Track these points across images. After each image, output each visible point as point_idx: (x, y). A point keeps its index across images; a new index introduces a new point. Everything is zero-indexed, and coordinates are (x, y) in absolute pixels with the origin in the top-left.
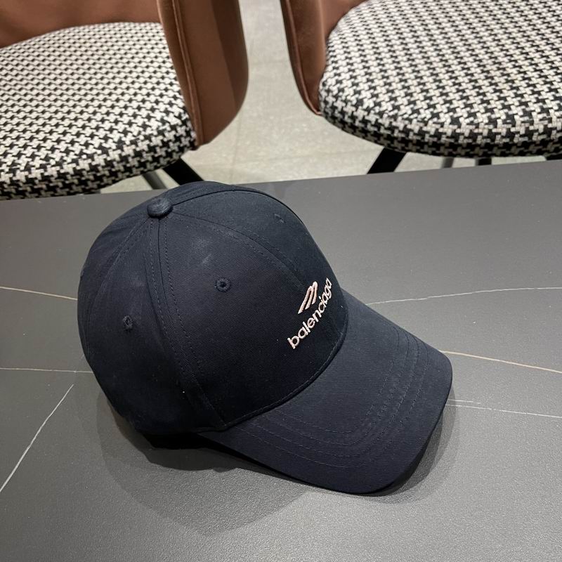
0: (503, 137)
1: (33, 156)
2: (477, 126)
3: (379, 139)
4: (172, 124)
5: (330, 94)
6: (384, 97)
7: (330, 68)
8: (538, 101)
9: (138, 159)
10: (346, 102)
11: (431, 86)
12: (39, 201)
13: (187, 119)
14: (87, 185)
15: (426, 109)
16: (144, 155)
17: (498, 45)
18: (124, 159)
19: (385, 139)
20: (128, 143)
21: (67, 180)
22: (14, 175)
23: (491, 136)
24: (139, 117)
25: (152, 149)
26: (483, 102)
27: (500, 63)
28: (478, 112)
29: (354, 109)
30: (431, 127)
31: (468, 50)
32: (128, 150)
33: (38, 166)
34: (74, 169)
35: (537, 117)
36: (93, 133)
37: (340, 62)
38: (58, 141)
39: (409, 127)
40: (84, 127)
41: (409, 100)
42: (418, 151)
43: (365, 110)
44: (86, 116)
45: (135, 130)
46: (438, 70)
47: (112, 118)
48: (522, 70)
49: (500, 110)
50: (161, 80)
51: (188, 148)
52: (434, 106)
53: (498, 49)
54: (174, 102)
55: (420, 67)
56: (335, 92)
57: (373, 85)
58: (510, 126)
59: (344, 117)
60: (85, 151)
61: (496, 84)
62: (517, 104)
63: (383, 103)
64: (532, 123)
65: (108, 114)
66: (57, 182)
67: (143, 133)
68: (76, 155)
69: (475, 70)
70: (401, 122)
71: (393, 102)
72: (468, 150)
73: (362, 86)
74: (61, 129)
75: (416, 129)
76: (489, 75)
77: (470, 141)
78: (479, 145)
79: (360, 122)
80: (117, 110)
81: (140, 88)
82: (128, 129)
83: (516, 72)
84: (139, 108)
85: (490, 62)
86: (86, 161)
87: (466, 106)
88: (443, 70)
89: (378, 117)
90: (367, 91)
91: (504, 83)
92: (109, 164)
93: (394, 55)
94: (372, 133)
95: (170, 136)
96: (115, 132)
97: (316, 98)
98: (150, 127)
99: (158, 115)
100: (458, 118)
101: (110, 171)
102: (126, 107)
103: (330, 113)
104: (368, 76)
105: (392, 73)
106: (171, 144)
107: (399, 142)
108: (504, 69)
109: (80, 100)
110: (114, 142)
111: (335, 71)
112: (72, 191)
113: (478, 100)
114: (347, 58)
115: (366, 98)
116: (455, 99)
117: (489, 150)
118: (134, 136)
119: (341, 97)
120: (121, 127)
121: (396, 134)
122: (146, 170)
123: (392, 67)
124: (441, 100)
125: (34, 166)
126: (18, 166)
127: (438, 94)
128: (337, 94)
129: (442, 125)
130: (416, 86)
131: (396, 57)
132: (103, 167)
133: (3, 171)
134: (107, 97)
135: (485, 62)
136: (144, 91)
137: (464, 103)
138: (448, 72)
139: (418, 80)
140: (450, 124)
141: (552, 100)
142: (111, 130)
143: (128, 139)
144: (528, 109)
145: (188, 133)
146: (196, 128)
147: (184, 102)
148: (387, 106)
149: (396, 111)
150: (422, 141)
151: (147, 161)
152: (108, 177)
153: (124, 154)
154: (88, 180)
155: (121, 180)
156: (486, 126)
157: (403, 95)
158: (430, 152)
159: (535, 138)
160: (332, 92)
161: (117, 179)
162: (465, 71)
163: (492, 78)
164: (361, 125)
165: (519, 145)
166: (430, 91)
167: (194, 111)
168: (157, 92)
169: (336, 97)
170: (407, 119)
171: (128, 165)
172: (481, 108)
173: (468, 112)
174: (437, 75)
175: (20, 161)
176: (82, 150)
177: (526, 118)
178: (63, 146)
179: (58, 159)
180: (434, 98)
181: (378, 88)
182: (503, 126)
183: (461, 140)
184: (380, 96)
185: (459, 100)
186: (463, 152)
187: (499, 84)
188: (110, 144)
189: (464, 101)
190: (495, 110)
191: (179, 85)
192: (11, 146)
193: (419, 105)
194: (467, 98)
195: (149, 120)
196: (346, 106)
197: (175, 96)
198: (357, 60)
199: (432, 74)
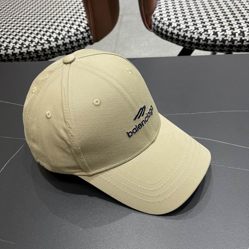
0: (238, 42)
1: (16, 43)
2: (226, 36)
3: (178, 42)
4: (81, 31)
5: (157, 20)
6: (182, 22)
7: (157, 8)
9: (65, 47)
10: (164, 24)
11: (205, 17)
13: (88, 30)
14: (40, 58)
15: (201, 28)
16: (68, 45)
18: (58, 46)
19: (181, 42)
20: (60, 39)
21: (31, 55)
22: (7, 51)
23: (233, 41)
24: (66, 27)
25: (71, 42)
26: (229, 25)
27: (239, 8)
28: (227, 29)
29: (167, 27)
30: (204, 36)
31: (224, 2)
32: (60, 42)
33: (18, 47)
34: (35, 50)
36: (44, 34)
37: (162, 6)
38: (28, 37)
39: (193, 36)
40: (40, 31)
41: (194, 24)
43: (172, 28)
44: (42, 26)
45: (64, 33)
46: (209, 10)
47: (54, 27)
49: (237, 29)
50: (78, 11)
51: (89, 43)
52: (206, 26)
53: (238, 2)
54: (83, 21)
55: (200, 9)
56: (159, 19)
57: (177, 16)
58: (242, 36)
59: (162, 31)
60: (40, 42)
61: (236, 17)
62: (246, 26)
63: (181, 25)
65: (52, 25)
66: (27, 56)
67: (67, 35)
68: (36, 43)
69: (227, 10)
70: (189, 34)
71: (186, 24)
72: (221, 48)
73: (171, 17)
74: (30, 31)
75: (196, 37)
76: (233, 13)
77: (222, 43)
78: (226, 46)
79: (170, 33)
80: (56, 24)
82: (61, 32)
83: (246, 12)
85: (234, 7)
86: (40, 46)
87: (221, 26)
88: (211, 10)
89: (178, 31)
90: (174, 19)
91: (240, 17)
92: (51, 48)
94: (175, 39)
95: (80, 37)
96: (54, 34)
97: (149, 23)
98: (71, 32)
99: (75, 27)
100: (217, 32)
101: (51, 52)
102: (60, 23)
103: (156, 30)
104: (175, 12)
105: (186, 11)
106: (80, 41)
107: (188, 44)
108: (241, 10)
109: (40, 19)
110: (54, 38)
111: (160, 10)
112: (33, 60)
113: (227, 24)
114: (165, 4)
115: (173, 22)
116: (216, 23)
118: (63, 36)
119: (161, 21)
120: (57, 31)
121: (187, 39)
123: (187, 8)
124: (209, 24)
125: (16, 48)
126: (9, 47)
127: (208, 21)
129: (209, 35)
130: (198, 17)
131: (189, 4)
132: (48, 50)
133: (2, 49)
134: (52, 18)
135: (231, 7)
136: (69, 16)
138: (213, 11)
139: (199, 14)
140: (213, 35)
142: (53, 33)
145: (89, 36)
146: (92, 34)
147: (87, 21)
148: (183, 26)
149: (187, 29)
150: (199, 43)
151: (69, 48)
152: (50, 55)
153: (58, 44)
155: (56, 56)
156: (230, 36)
157: (191, 21)
158: (202, 49)
161: (55, 56)
162: (222, 11)
163: (235, 14)
164: (170, 35)
165: (246, 46)
166: (204, 19)
167: (92, 26)
168: (75, 16)
169: (159, 22)
170: (192, 32)
171: (60, 50)
172: (229, 28)
173: (222, 29)
174: (208, 12)
175: (10, 45)
176: (38, 41)
178: (30, 39)
179: (27, 45)
180: (206, 23)
181: (179, 18)
182: (238, 36)
183: (218, 43)
184: (180, 21)
185: (218, 24)
186: (218, 49)
187: (238, 17)
188: (52, 39)
189: (220, 24)
190: (235, 29)
191: (86, 14)
192: (7, 38)
193: (199, 26)
194: (222, 23)
195: (71, 29)
196: (164, 26)
197: (84, 18)
198: (170, 5)
199: (206, 12)
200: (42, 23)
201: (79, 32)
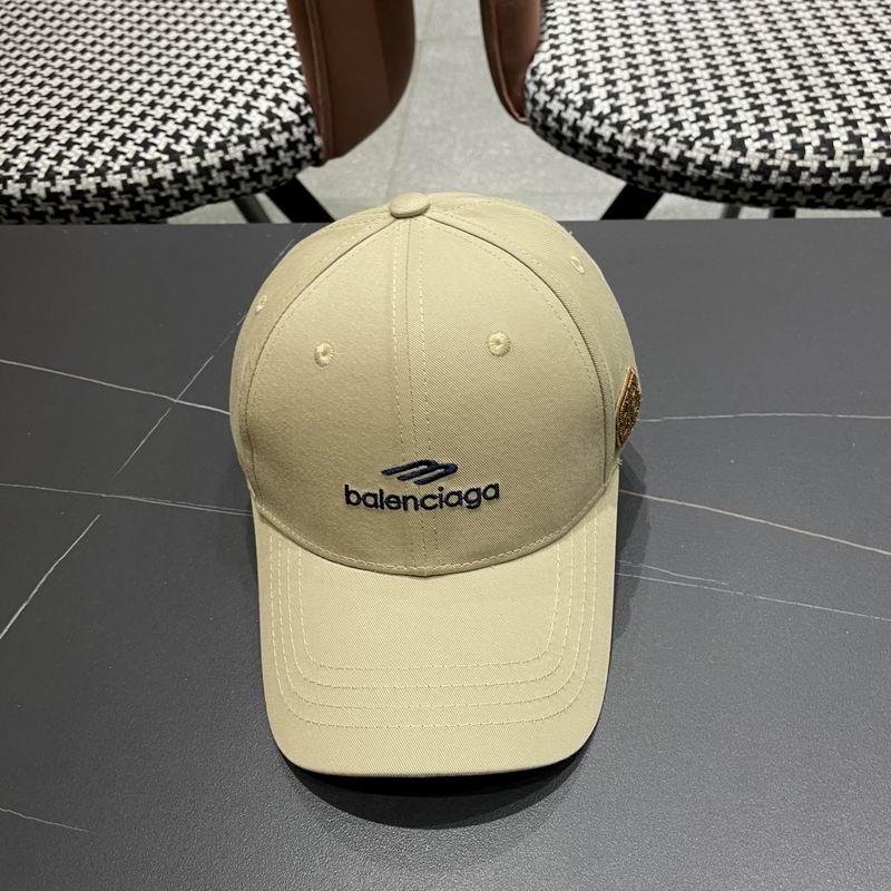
0: (812, 175)
1: (59, 158)
2: (773, 154)
3: (614, 167)
4: (285, 120)
5: (543, 89)
6: (627, 99)
7: (545, 46)
8: (874, 120)
9: (227, 173)
10: (566, 102)
11: (706, 85)
12: (66, 230)
13: (308, 114)
14: (143, 211)
15: (692, 122)
16: (238, 167)
17: (820, 26)
18: (204, 172)
19: (624, 167)
20: (212, 146)
21: (113, 199)
22: (29, 186)
23: (794, 171)
24: (232, 106)
25: (250, 159)
26: (786, 115)
27: (820, 55)
28: (777, 131)
29: (578, 115)
30: (699, 151)
31: (771, 30)
32: (212, 158)
33: (66, 173)
34: (124, 182)
35: (869, 146)
36: (156, 126)
37: (562, 38)
38: (101, 136)
39: (663, 149)
40: (143, 116)
41: (666, 106)
42: (675, 190)
43: (595, 118)
44: (147, 98)
45: (224, 126)
46: (719, 60)
47: (189, 103)
48: (853, 69)
49: (811, 130)
50: (271, 48)
51: (309, 161)
52: (706, 119)
53: (819, 32)
54: (289, 84)
55: (690, 53)
56: (551, 86)
57: (612, 77)
58: (825, 158)
59: (561, 128)
60: (143, 155)
61: (810, 89)
62: (841, 122)
63: (625, 109)
64: (861, 155)
65: (183, 97)
66: (96, 202)
67: (237, 132)
68: (127, 160)
69: (779, 63)
70: (651, 140)
71: (641, 108)
72: (755, 194)
73: (593, 79)
74: (106, 117)
75: (675, 154)
76: (801, 73)
77: (759, 178)
78: (772, 187)
79: (586, 136)
80: (198, 93)
81: (237, 59)
82: (214, 124)
83: (844, 72)
84: (233, 91)
85: (805, 51)
86: (143, 171)
87: (758, 120)
88: (728, 61)
89: (615, 131)
90: (601, 86)
91: (822, 88)
92: (180, 178)
93: (651, 30)
94: (604, 156)
95: (280, 139)
96: (193, 127)
97: (519, 94)
98: (249, 122)
99: (263, 104)
100: (743, 139)
101: (181, 190)
102: (212, 89)
103: (539, 120)
104: (604, 63)
105: (644, 59)
106: (281, 153)
107: (645, 173)
108: (826, 65)
109: (140, 72)
110: (190, 143)
111: (553, 51)
112: (119, 219)
113: (778, 112)
114: (574, 31)
115: (598, 98)
116: (741, 108)
117: (788, 196)
118: (222, 136)
119: (558, 94)
120: (202, 120)
121: (642, 160)
122: (238, 193)
123: (646, 50)
124: (718, 109)
125: (60, 174)
126: (36, 172)
127: (715, 99)
128: (553, 89)
129: (716, 149)
130: (681, 84)
131: (654, 34)
132: (170, 183)
133: (10, 178)
134: (184, 69)
135: (795, 52)
136: (243, 65)
137: (756, 116)
138: (734, 63)
139: (686, 74)
140: (730, 148)
142: (186, 124)
143: (212, 140)
144: (856, 132)
145: (309, 138)
146: (323, 131)
147: (305, 86)
148: (630, 114)
149: (644, 123)
150: (683, 174)
151: (241, 178)
152: (177, 200)
153: (204, 164)
154: (146, 202)
155: (198, 206)
156: (787, 156)
157: (659, 96)
158: (694, 192)
159: (864, 179)
160: (545, 85)
161: (192, 204)
162: (763, 64)
163: (805, 78)
164: (587, 142)
165: (837, 190)
166: (703, 92)
167: (320, 102)
168: (264, 67)
169: (552, 94)
170: (662, 136)
171: (211, 183)
172: (782, 126)
174: (716, 67)
175: (38, 165)
176: (138, 152)
177: (852, 147)
178: (107, 144)
179: (98, 165)
180: (708, 105)
181: (619, 83)
182: (814, 156)
183: (745, 176)
184: (622, 96)
185: (747, 111)
186: (746, 197)
187: (814, 89)
188: (184, 146)
189: (756, 112)
190: (804, 130)
191: (300, 59)
192: (26, 139)
193: (683, 114)
194: (761, 108)
195: (248, 112)
196: (566, 109)
197: (292, 75)
198: (589, 35)
199: (709, 66)
200: (147, 88)
201: (276, 124)
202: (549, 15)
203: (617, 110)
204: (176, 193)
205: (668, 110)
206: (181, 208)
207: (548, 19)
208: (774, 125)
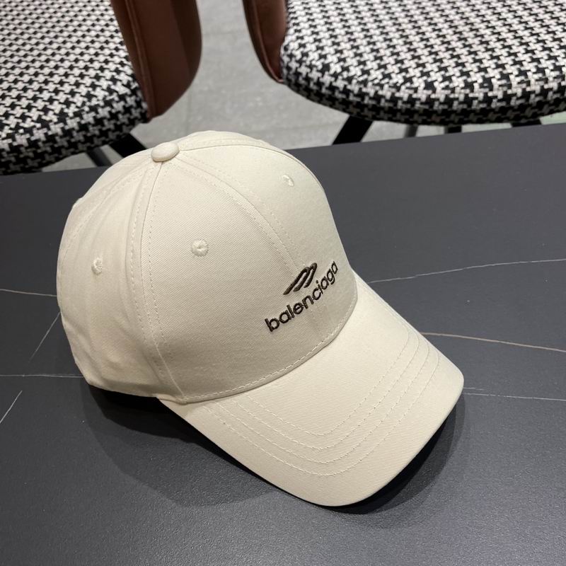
0: (480, 102)
2: (453, 90)
3: (347, 107)
4: (120, 93)
5: (293, 59)
6: (352, 62)
7: (291, 31)
8: (515, 63)
9: (84, 133)
10: (311, 67)
11: (401, 48)
13: (136, 88)
14: (26, 163)
15: (397, 74)
16: (91, 128)
17: (468, 5)
19: (354, 107)
20: (71, 115)
21: (3, 158)
23: (468, 100)
24: (82, 86)
25: (99, 121)
26: (458, 65)
27: (472, 24)
28: (454, 75)
29: (320, 75)
30: (404, 92)
31: (438, 10)
32: (72, 123)
34: (10, 145)
35: (515, 80)
36: (29, 104)
37: (302, 25)
39: (380, 93)
40: (19, 98)
41: (378, 64)
42: (390, 120)
43: (332, 76)
44: (20, 85)
45: (78, 100)
46: (408, 32)
47: (51, 87)
48: (495, 31)
49: (476, 73)
50: (105, 45)
51: (139, 120)
52: (406, 70)
53: (468, 9)
54: (121, 69)
55: (388, 29)
56: (299, 57)
57: (340, 48)
58: (487, 90)
59: (309, 84)
60: (22, 125)
61: (470, 46)
62: (494, 66)
63: (351, 68)
64: (510, 86)
65: (46, 82)
67: (88, 104)
68: (11, 129)
69: (447, 31)
70: (371, 88)
71: (361, 67)
72: (443, 117)
73: (327, 50)
75: (388, 95)
76: (462, 37)
77: (446, 107)
78: (455, 112)
79: (327, 88)
80: (56, 79)
81: (82, 54)
82: (71, 99)
83: (490, 33)
84: (82, 76)
85: (462, 22)
86: (23, 136)
87: (440, 69)
88: (414, 32)
89: (346, 83)
90: (333, 55)
91: (478, 45)
92: (50, 139)
93: (360, 16)
94: (340, 100)
95: (119, 106)
96: (56, 103)
97: (277, 64)
98: (96, 96)
99: (104, 83)
100: (432, 83)
101: (52, 147)
102: (66, 75)
103: (293, 80)
104: (333, 39)
105: (358, 35)
106: (120, 116)
107: (369, 110)
108: (477, 30)
109: (13, 68)
110: (55, 114)
111: (297, 34)
112: (9, 171)
113: (452, 62)
114: (309, 20)
115: (332, 62)
118: (77, 107)
119: (305, 62)
120: (62, 97)
121: (367, 101)
122: (93, 146)
123: (359, 29)
124: (413, 63)
127: (410, 57)
128: (301, 59)
129: (416, 90)
130: (386, 49)
131: (362, 18)
132: (44, 142)
135: (456, 23)
136: (87, 57)
137: (438, 67)
138: (418, 33)
139: (388, 43)
140: (425, 89)
141: (530, 62)
142: (51, 101)
143: (71, 111)
144: (505, 72)
145: (138, 104)
146: (147, 99)
147: (132, 69)
148: (355, 71)
149: (365, 76)
150: (395, 108)
151: (94, 135)
152: (50, 154)
153: (67, 128)
154: (28, 157)
155: (65, 157)
156: (463, 91)
157: (372, 58)
158: (403, 120)
159: (513, 102)
160: (295, 56)
161: (61, 156)
162: (437, 32)
163: (465, 39)
164: (328, 92)
165: (497, 110)
166: (401, 54)
167: (144, 79)
168: (102, 58)
170: (378, 84)
171: (73, 140)
172: (456, 71)
173: (442, 76)
174: (407, 37)
176: (18, 123)
177: (504, 82)
180: (406, 62)
181: (345, 52)
182: (480, 90)
183: (436, 106)
184: (348, 60)
185: (432, 63)
187: (473, 46)
188: (51, 116)
189: (438, 64)
190: (471, 73)
191: (126, 51)
193: (390, 69)
194: (441, 61)
195: (94, 89)
196: (311, 71)
197: (122, 62)
198: (320, 22)
199: (402, 36)
200: (19, 78)
201: (115, 96)
202: (290, 10)
203: (346, 69)
204: (49, 149)
205: (380, 67)
206: (53, 159)
207: (290, 13)
208: (451, 71)
